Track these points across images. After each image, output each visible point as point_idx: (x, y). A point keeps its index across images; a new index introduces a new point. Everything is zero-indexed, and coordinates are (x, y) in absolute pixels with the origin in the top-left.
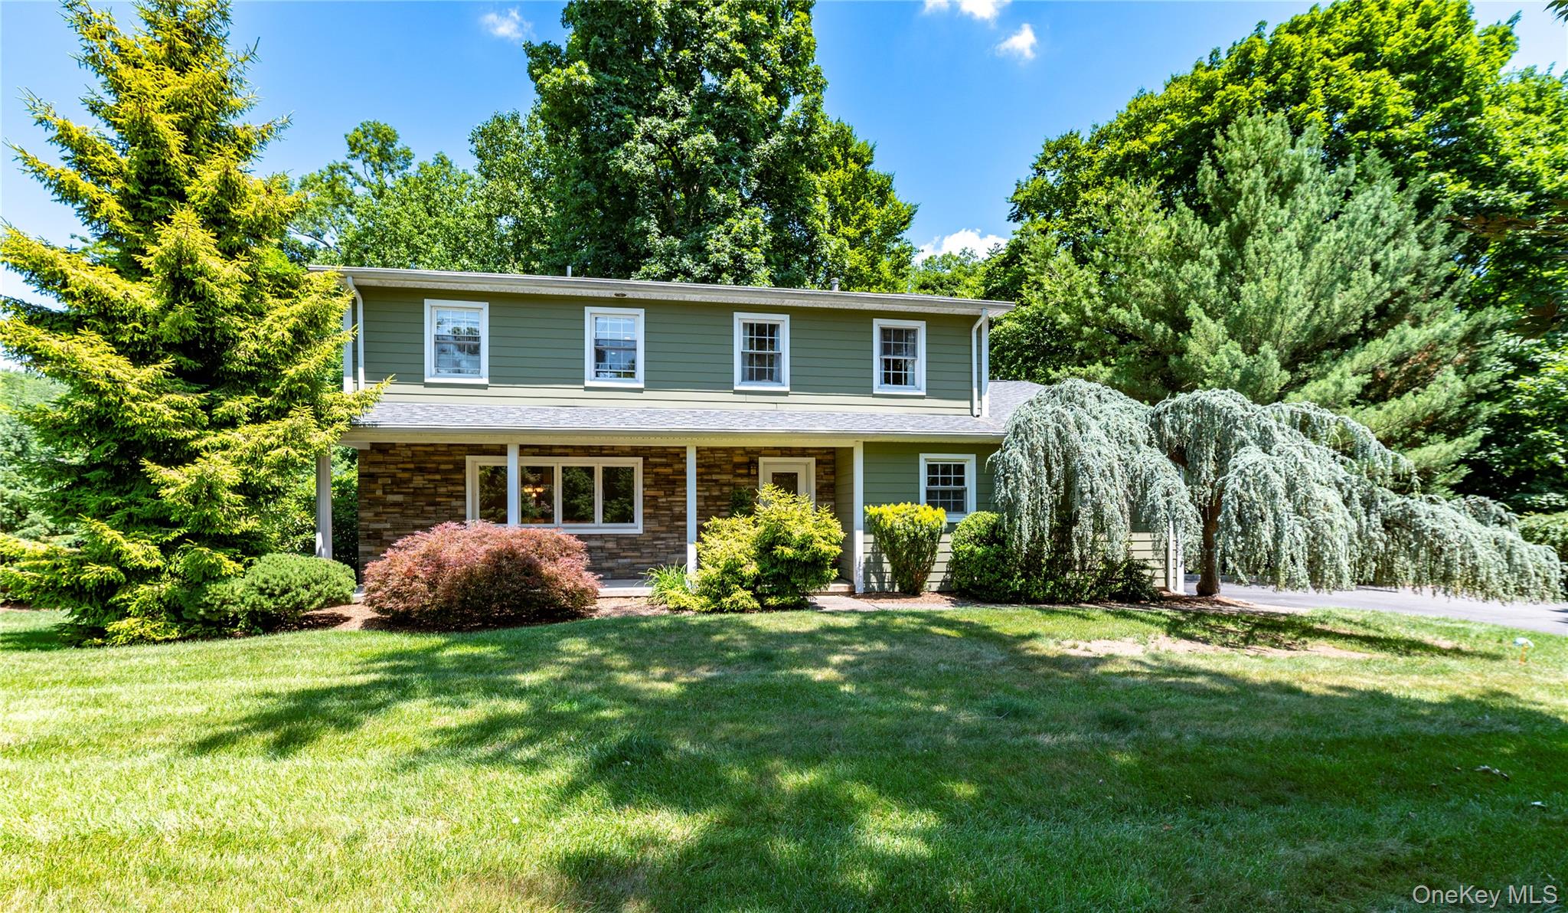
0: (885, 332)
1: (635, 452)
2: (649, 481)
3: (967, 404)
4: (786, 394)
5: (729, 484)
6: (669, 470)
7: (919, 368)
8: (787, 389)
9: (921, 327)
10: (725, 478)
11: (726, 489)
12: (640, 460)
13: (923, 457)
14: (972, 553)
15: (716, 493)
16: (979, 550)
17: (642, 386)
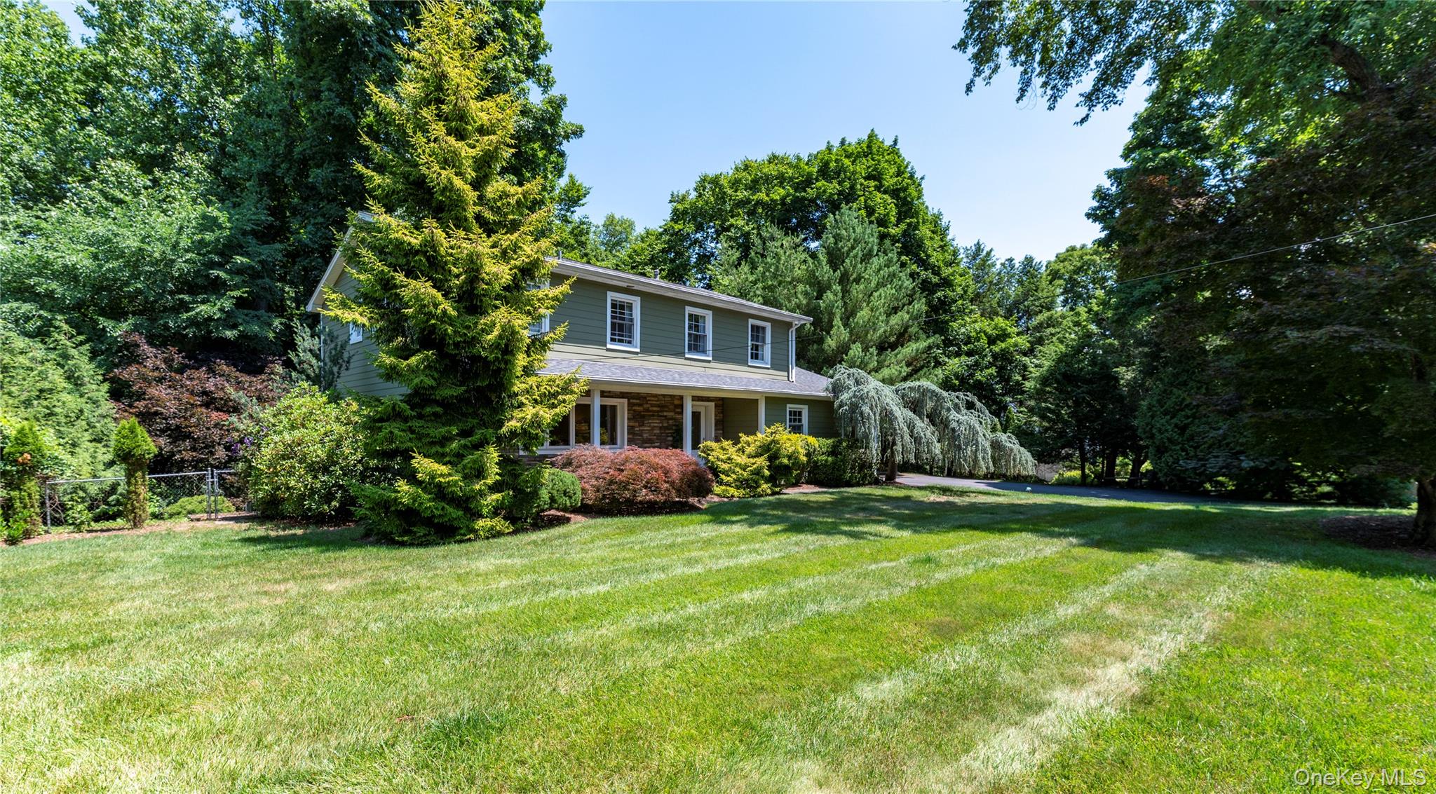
0: (753, 326)
1: (622, 395)
2: (631, 417)
3: (786, 374)
4: (709, 362)
5: (671, 419)
6: (640, 409)
7: (767, 350)
8: (710, 359)
9: (768, 325)
10: (671, 414)
11: (671, 422)
12: (625, 401)
13: (788, 406)
14: (826, 461)
15: (665, 425)
16: (830, 459)
17: (638, 350)
